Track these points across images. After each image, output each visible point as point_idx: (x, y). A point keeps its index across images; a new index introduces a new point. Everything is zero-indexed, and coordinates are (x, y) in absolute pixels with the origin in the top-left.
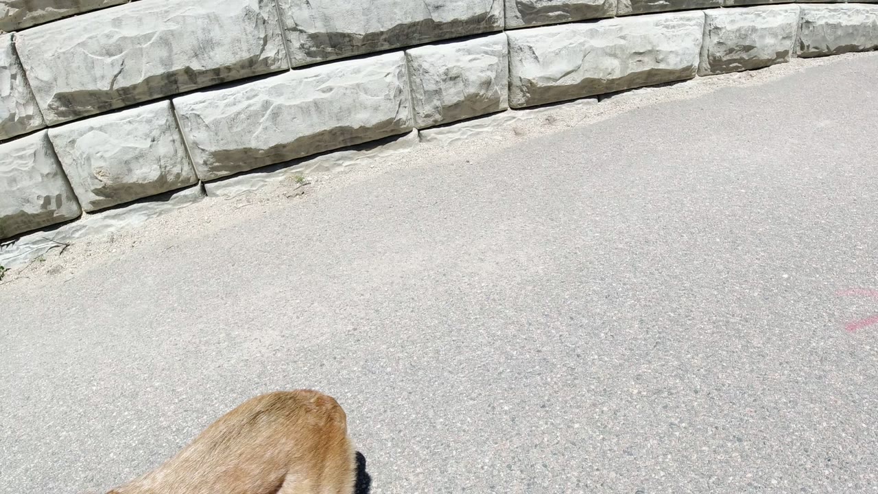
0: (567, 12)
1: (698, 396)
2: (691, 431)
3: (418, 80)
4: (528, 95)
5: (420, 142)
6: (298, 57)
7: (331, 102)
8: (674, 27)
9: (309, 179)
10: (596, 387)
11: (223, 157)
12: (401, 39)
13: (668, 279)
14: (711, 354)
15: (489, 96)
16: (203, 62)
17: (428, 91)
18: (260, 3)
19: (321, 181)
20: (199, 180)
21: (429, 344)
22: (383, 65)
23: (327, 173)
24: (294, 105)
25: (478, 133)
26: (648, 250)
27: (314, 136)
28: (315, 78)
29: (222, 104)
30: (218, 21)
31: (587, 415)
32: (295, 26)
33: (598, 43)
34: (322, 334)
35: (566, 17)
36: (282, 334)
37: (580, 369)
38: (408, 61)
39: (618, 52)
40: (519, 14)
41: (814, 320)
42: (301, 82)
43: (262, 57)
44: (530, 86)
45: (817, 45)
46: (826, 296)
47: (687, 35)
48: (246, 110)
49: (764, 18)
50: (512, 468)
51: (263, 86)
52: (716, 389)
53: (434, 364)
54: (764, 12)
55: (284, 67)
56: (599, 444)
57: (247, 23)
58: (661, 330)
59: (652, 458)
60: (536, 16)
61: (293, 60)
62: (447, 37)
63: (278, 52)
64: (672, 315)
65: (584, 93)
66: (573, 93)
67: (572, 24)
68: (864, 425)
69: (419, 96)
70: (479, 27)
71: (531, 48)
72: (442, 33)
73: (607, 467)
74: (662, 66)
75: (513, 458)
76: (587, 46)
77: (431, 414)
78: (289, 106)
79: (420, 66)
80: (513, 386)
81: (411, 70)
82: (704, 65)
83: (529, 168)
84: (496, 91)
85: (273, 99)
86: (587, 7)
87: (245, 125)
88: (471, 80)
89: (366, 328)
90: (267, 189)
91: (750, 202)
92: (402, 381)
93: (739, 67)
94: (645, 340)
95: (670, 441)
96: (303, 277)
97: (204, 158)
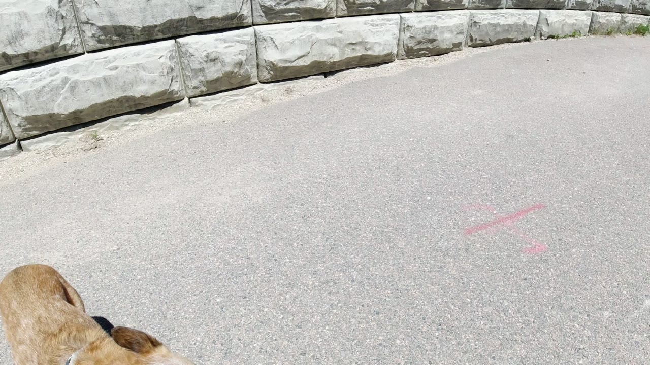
0: (299, 13)
1: (354, 284)
2: (344, 309)
3: (186, 62)
4: (272, 72)
5: (191, 107)
6: (91, 44)
7: (117, 78)
8: (377, 25)
9: (102, 136)
10: (284, 282)
11: (33, 120)
12: (172, 30)
13: (348, 202)
14: (367, 254)
15: (242, 73)
16: (15, 48)
17: (194, 69)
18: (59, 3)
19: (111, 138)
20: (16, 138)
21: (171, 257)
22: (158, 50)
23: (116, 131)
24: (87, 80)
25: (235, 101)
26: (338, 183)
27: (105, 104)
28: (104, 59)
29: (31, 80)
30: (26, 17)
31: (274, 302)
32: (87, 20)
33: (321, 36)
34: (94, 254)
35: (298, 17)
36: (66, 255)
37: (275, 270)
38: (179, 47)
39: (337, 43)
40: (263, 14)
41: (443, 228)
42: (93, 62)
43: (62, 44)
44: (273, 67)
45: (481, 38)
46: (455, 211)
47: (387, 31)
48: (49, 84)
49: (443, 20)
50: (216, 343)
51: (63, 66)
52: (367, 279)
53: (172, 271)
54: (443, 15)
55: (80, 51)
56: (279, 322)
57: (49, 18)
58: (336, 239)
59: (315, 329)
60: (275, 16)
61: (87, 46)
62: (208, 29)
63: (74, 40)
64: (346, 228)
65: (314, 71)
66: (306, 71)
67: (303, 22)
68: (469, 300)
69: (187, 73)
70: (232, 23)
71: (272, 38)
72: (204, 26)
73: (282, 338)
74: (369, 53)
75: (218, 336)
76: (314, 37)
77: (164, 308)
78: (83, 81)
79: (187, 51)
80: (226, 284)
81: (181, 54)
82: (400, 52)
83: (267, 126)
84: (247, 70)
85: (72, 76)
86: (313, 10)
87: (49, 96)
88: (226, 61)
89: (127, 247)
90: (70, 144)
91: (415, 148)
92: (147, 285)
93: (426, 54)
94: (324, 246)
95: (330, 317)
96: (86, 211)
97: (19, 122)
